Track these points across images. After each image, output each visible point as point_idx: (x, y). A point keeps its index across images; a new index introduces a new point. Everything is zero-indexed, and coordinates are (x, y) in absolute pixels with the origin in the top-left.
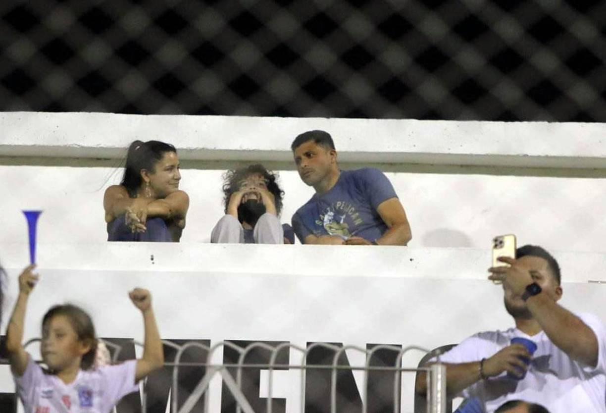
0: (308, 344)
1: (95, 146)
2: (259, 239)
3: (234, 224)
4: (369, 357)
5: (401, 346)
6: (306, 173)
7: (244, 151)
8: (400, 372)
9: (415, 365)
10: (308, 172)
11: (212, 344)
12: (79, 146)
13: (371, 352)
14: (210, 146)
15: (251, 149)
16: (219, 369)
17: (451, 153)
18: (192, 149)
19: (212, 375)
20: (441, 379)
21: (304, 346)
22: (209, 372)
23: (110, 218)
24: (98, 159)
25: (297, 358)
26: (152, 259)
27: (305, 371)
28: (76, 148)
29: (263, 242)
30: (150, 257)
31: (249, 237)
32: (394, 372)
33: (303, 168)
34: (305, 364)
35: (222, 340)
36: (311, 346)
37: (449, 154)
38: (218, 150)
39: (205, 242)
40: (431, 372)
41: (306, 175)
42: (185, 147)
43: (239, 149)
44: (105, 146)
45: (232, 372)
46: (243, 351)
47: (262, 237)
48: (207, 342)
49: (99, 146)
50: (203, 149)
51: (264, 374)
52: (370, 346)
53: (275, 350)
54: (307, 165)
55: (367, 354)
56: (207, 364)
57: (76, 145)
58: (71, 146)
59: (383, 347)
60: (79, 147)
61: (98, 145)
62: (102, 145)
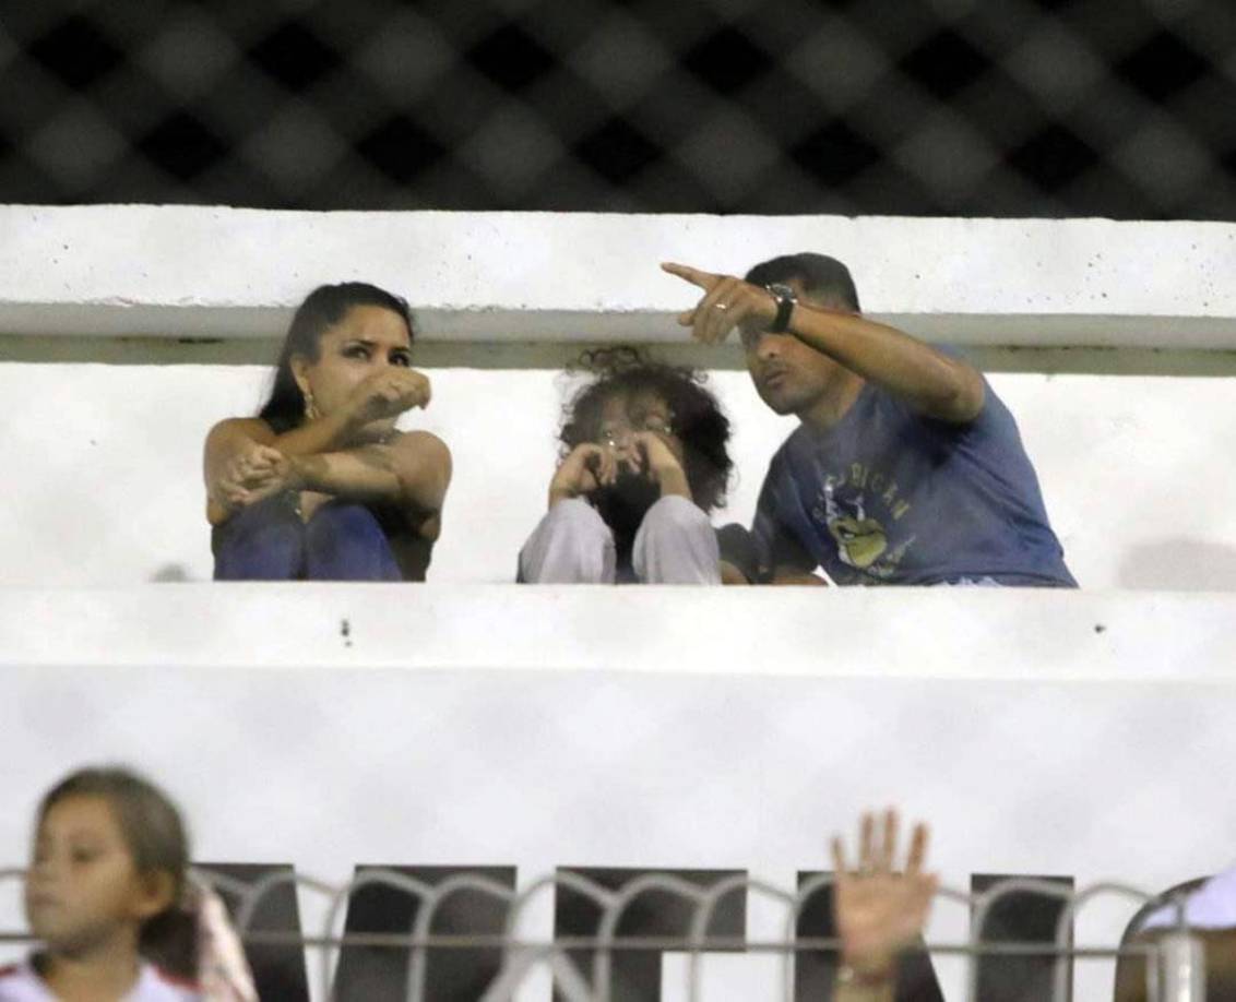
0: (803, 877)
1: (177, 304)
2: (651, 568)
3: (589, 529)
4: (981, 913)
5: (1069, 881)
6: (770, 377)
7: (608, 314)
8: (1071, 956)
9: (1113, 940)
10: (778, 373)
11: (523, 880)
12: (130, 302)
13: (985, 900)
14: (512, 302)
15: (629, 308)
16: (542, 953)
17: (1212, 314)
18: (458, 308)
19: (523, 972)
20: (1193, 979)
21: (789, 884)
22: (513, 962)
23: (220, 512)
24: (187, 341)
25: (769, 919)
26: (345, 632)
27: (792, 960)
28: (121, 308)
29: (660, 580)
30: (339, 628)
31: (623, 566)
32: (1050, 960)
33: (762, 362)
34: (792, 936)
35: (548, 868)
36: (812, 885)
37: (1206, 319)
38: (532, 312)
39: (499, 582)
40: (1161, 961)
41: (772, 382)
42: (437, 304)
43: (594, 307)
44: (206, 304)
45: (582, 961)
46: (612, 902)
47: (658, 564)
48: (507, 875)
49: (184, 304)
50: (490, 308)
51: (673, 966)
52: (980, 882)
53: (707, 898)
54: (777, 351)
55: (973, 909)
56: (507, 939)
57: (122, 300)
58: (106, 303)
59: (1021, 885)
60: (127, 306)
61: (184, 299)
62: (198, 301)
